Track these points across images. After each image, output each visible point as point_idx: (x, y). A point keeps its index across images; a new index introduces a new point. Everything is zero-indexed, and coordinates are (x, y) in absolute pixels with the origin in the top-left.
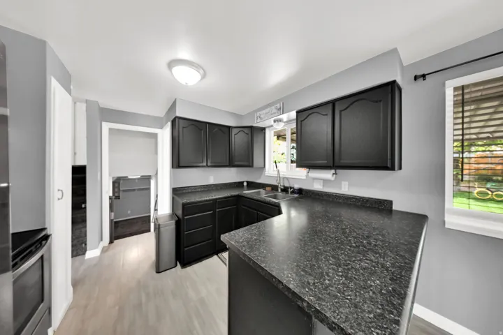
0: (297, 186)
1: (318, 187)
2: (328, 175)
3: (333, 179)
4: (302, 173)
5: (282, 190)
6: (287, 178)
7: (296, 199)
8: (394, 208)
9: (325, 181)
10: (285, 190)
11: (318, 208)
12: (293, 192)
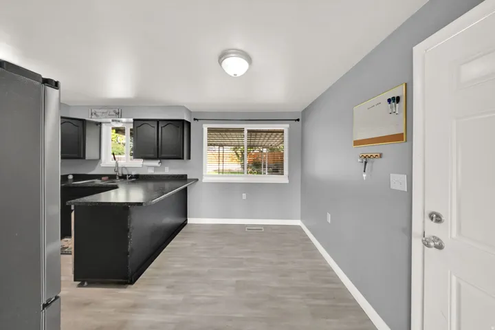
0: (134, 173)
1: (151, 172)
2: (156, 163)
3: (159, 165)
4: (139, 163)
5: (120, 178)
6: (126, 168)
7: (133, 182)
8: (188, 178)
9: (155, 167)
10: (123, 177)
11: (151, 185)
12: (131, 178)
